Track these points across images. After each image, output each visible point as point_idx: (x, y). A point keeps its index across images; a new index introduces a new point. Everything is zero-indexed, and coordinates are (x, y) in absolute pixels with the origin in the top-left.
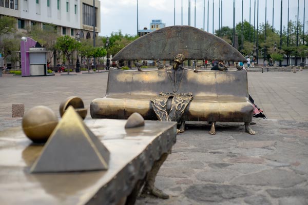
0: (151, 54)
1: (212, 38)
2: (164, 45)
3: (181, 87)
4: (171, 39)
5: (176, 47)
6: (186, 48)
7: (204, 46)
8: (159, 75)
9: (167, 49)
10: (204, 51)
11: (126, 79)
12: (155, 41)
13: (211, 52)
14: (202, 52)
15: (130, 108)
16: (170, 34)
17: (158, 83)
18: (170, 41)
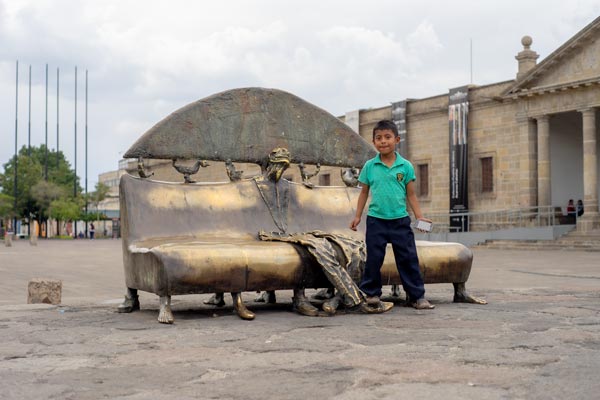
0: (214, 146)
1: (329, 120)
2: (239, 128)
3: (290, 220)
4: (252, 115)
5: (263, 132)
6: (282, 137)
7: (317, 135)
8: (241, 194)
9: (245, 136)
10: (317, 145)
11: (171, 203)
12: (219, 118)
13: (329, 147)
14: (313, 147)
15: (259, 265)
16: (248, 104)
17: (245, 211)
18: (248, 119)
